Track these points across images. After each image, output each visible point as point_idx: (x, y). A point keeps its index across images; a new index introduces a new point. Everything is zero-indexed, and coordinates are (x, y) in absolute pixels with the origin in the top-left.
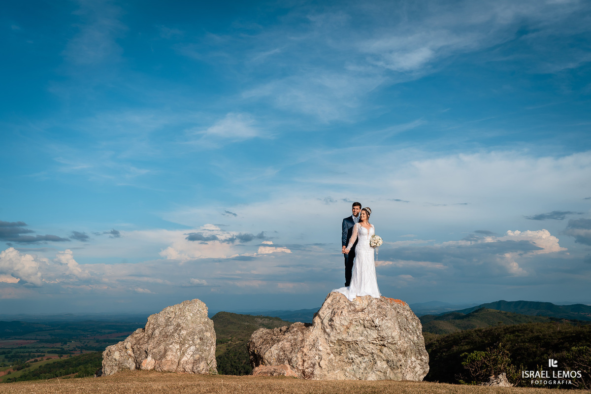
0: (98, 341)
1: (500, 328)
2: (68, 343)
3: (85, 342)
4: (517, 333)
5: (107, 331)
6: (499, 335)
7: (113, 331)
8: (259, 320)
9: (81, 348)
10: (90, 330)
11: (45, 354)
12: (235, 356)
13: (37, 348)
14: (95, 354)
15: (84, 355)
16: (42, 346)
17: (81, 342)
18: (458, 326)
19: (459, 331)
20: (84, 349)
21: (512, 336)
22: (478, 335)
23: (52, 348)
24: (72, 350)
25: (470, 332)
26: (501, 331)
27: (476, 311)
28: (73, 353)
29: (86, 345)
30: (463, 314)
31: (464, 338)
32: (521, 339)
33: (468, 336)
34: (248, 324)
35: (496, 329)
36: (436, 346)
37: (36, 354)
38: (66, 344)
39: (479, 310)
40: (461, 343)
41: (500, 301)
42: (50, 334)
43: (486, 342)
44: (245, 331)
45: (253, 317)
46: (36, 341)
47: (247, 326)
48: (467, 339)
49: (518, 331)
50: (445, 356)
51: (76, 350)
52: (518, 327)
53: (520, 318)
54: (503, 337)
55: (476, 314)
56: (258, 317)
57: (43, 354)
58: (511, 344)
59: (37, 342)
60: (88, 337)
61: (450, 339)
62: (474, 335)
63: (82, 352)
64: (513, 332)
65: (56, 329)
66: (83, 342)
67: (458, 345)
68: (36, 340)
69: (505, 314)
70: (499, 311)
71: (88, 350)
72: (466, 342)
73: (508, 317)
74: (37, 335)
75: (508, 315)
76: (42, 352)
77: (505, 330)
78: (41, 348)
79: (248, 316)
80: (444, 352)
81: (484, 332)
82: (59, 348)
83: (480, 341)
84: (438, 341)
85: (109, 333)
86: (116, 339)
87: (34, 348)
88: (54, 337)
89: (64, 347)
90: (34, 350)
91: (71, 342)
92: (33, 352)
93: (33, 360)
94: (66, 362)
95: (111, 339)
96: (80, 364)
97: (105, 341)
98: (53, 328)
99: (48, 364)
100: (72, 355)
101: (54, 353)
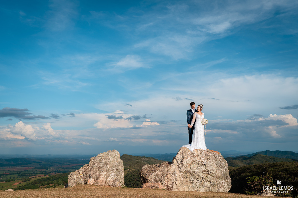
0: (63, 168)
1: (267, 164)
3: (57, 169)
4: (275, 167)
5: (68, 163)
6: (266, 168)
7: (70, 163)
8: (143, 159)
9: (55, 172)
10: (59, 163)
12: (131, 176)
13: (33, 171)
14: (62, 174)
15: (56, 175)
18: (245, 163)
19: (245, 165)
20: (57, 172)
21: (272, 169)
22: (255, 168)
23: (41, 171)
24: (51, 173)
25: (251, 166)
26: (267, 166)
27: (254, 156)
28: (51, 174)
29: (57, 170)
30: (248, 157)
31: (248, 169)
32: (278, 170)
33: (250, 168)
34: (138, 161)
35: (264, 165)
36: (233, 173)
37: (33, 174)
38: (47, 169)
39: (255, 155)
40: (246, 172)
41: (266, 151)
42: (40, 165)
43: (259, 171)
44: (136, 164)
45: (140, 157)
46: (33, 168)
47: (138, 162)
48: (249, 170)
49: (276, 166)
50: (238, 178)
51: (52, 173)
52: (276, 164)
53: (277, 159)
54: (268, 169)
55: (254, 157)
57: (36, 174)
58: (272, 172)
59: (34, 168)
60: (58, 166)
61: (240, 170)
62: (253, 168)
63: (55, 174)
64: (273, 167)
65: (43, 162)
66: (56, 169)
67: (244, 173)
68: (33, 167)
69: (269, 157)
70: (266, 156)
71: (60, 173)
72: (249, 171)
73: (271, 159)
74: (33, 165)
75: (271, 158)
76: (36, 173)
77: (269, 165)
78: (36, 171)
79: (138, 157)
80: (238, 176)
81: (258, 166)
82: (44, 171)
83: (256, 171)
84: (234, 170)
85: (69, 164)
87: (32, 171)
88: (42, 166)
89: (47, 171)
90: (32, 172)
91: (50, 168)
92: (32, 173)
93: (32, 177)
94: (47, 178)
95: (69, 167)
96: (54, 179)
97: (67, 168)
98: (41, 161)
99: (39, 179)
100: (51, 175)
101: (42, 174)
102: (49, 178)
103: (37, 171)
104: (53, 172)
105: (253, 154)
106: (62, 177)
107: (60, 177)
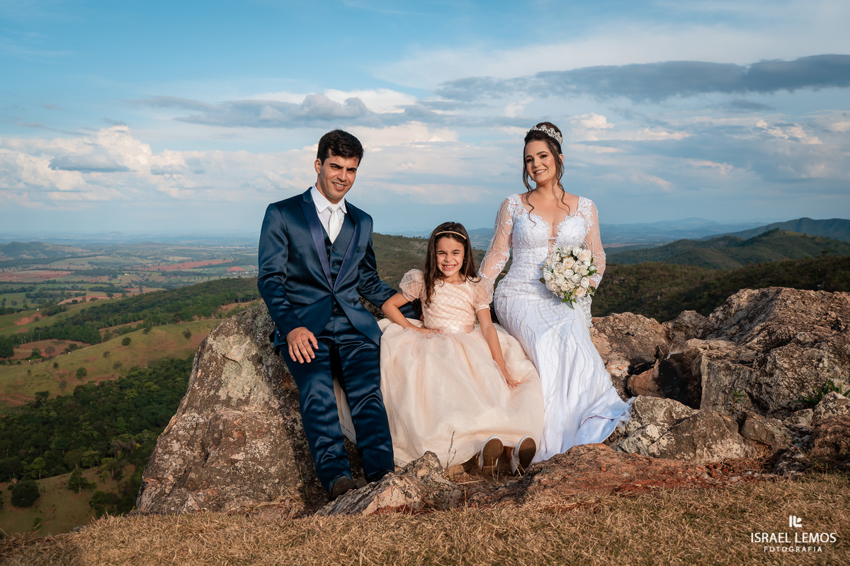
0: (164, 274)
1: (826, 261)
2: (118, 275)
3: (145, 275)
5: (177, 259)
7: (185, 258)
8: (417, 244)
9: (141, 284)
10: (150, 258)
11: (86, 292)
13: (72, 283)
14: (165, 292)
15: (147, 294)
16: (80, 280)
17: (138, 274)
18: (735, 257)
19: (741, 266)
20: (144, 285)
22: (787, 271)
23: (95, 283)
24: (126, 287)
25: (773, 266)
26: (828, 266)
27: (765, 234)
28: (128, 292)
29: (147, 280)
30: (744, 238)
31: (764, 275)
34: (400, 250)
35: (818, 262)
36: (716, 288)
37: (73, 292)
38: (116, 277)
39: (769, 232)
40: (758, 283)
41: (801, 219)
42: (89, 263)
45: (407, 238)
46: (70, 273)
47: (400, 253)
51: (132, 287)
55: (764, 238)
56: (415, 239)
57: (83, 292)
59: (72, 274)
60: (148, 267)
63: (141, 290)
65: (98, 255)
66: (142, 275)
68: (70, 271)
70: (802, 234)
71: (154, 287)
72: (769, 282)
73: (817, 244)
74: (70, 264)
75: (817, 240)
76: (82, 289)
77: (834, 263)
78: (79, 282)
79: (399, 238)
81: (798, 266)
82: (105, 283)
84: (718, 279)
85: (180, 262)
86: (191, 270)
87: (68, 283)
88: (96, 267)
89: (113, 281)
90: (69, 286)
91: (123, 274)
92: (68, 289)
93: (70, 300)
94: (121, 305)
95: (183, 270)
96: (142, 308)
97: (175, 274)
98: (93, 254)
99: (94, 308)
100: (128, 294)
101: (98, 291)
102: (124, 305)
103: (82, 282)
104: (133, 285)
105: (758, 228)
106: (164, 299)
107: (159, 302)
